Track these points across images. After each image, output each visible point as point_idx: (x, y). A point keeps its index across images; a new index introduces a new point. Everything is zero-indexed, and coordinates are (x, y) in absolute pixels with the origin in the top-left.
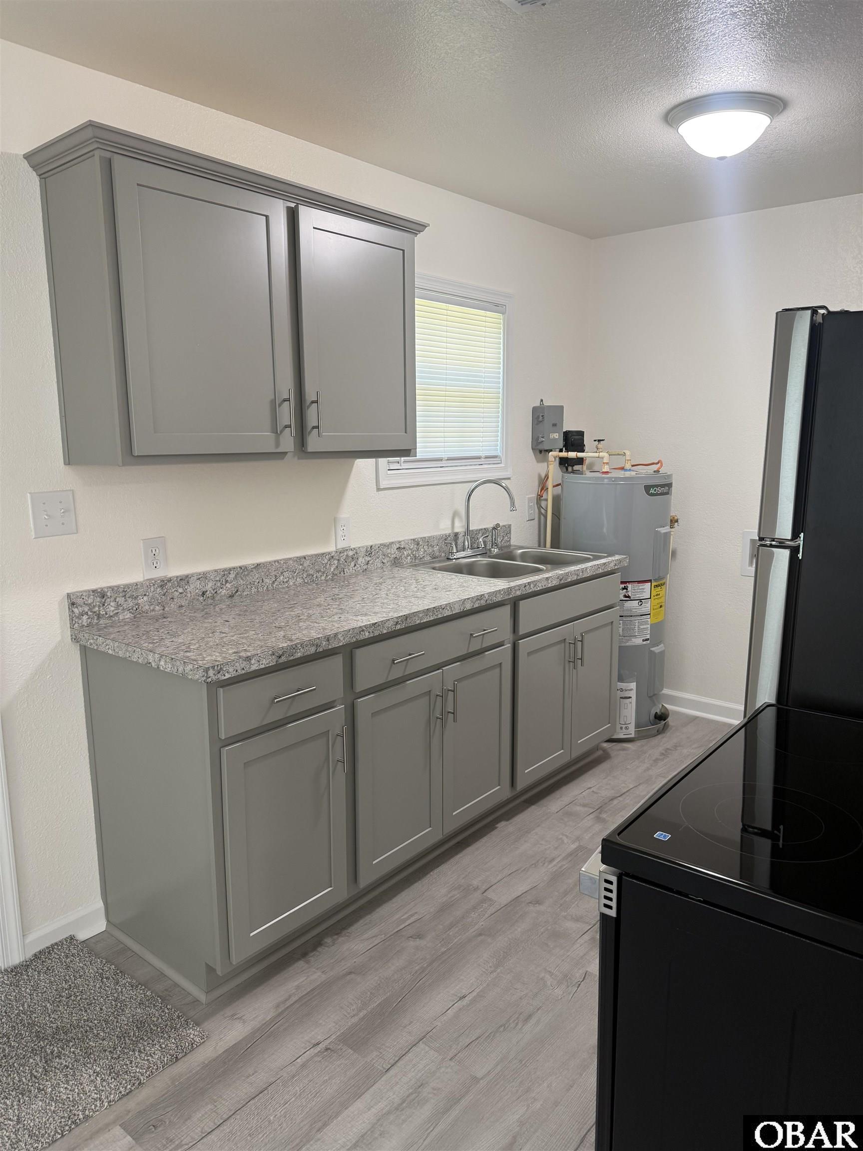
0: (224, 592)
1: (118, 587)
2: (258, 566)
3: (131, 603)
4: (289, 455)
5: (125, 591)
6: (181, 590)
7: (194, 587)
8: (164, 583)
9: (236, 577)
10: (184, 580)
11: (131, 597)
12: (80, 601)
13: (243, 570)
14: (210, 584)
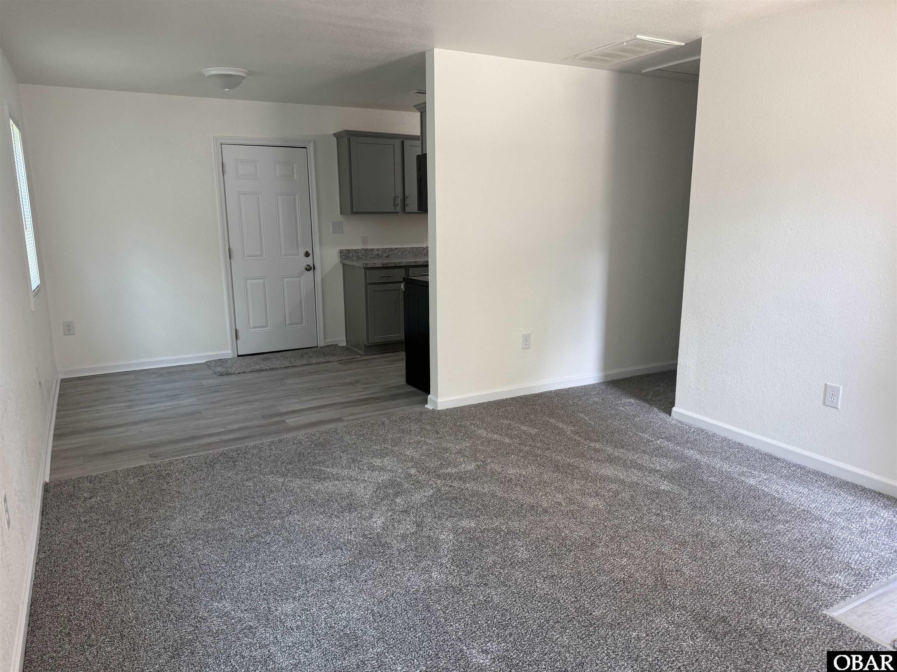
0: (384, 255)
1: (353, 249)
2: (396, 248)
3: (356, 254)
4: (399, 213)
5: (355, 251)
6: (371, 253)
7: (375, 253)
8: (366, 250)
9: (389, 251)
10: (372, 250)
11: (356, 253)
12: (342, 252)
13: (391, 249)
14: (380, 252)
